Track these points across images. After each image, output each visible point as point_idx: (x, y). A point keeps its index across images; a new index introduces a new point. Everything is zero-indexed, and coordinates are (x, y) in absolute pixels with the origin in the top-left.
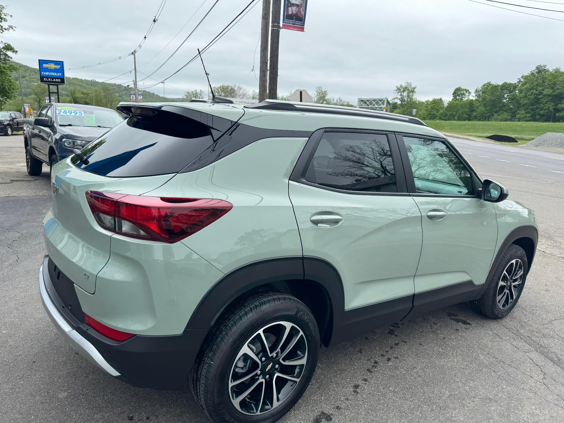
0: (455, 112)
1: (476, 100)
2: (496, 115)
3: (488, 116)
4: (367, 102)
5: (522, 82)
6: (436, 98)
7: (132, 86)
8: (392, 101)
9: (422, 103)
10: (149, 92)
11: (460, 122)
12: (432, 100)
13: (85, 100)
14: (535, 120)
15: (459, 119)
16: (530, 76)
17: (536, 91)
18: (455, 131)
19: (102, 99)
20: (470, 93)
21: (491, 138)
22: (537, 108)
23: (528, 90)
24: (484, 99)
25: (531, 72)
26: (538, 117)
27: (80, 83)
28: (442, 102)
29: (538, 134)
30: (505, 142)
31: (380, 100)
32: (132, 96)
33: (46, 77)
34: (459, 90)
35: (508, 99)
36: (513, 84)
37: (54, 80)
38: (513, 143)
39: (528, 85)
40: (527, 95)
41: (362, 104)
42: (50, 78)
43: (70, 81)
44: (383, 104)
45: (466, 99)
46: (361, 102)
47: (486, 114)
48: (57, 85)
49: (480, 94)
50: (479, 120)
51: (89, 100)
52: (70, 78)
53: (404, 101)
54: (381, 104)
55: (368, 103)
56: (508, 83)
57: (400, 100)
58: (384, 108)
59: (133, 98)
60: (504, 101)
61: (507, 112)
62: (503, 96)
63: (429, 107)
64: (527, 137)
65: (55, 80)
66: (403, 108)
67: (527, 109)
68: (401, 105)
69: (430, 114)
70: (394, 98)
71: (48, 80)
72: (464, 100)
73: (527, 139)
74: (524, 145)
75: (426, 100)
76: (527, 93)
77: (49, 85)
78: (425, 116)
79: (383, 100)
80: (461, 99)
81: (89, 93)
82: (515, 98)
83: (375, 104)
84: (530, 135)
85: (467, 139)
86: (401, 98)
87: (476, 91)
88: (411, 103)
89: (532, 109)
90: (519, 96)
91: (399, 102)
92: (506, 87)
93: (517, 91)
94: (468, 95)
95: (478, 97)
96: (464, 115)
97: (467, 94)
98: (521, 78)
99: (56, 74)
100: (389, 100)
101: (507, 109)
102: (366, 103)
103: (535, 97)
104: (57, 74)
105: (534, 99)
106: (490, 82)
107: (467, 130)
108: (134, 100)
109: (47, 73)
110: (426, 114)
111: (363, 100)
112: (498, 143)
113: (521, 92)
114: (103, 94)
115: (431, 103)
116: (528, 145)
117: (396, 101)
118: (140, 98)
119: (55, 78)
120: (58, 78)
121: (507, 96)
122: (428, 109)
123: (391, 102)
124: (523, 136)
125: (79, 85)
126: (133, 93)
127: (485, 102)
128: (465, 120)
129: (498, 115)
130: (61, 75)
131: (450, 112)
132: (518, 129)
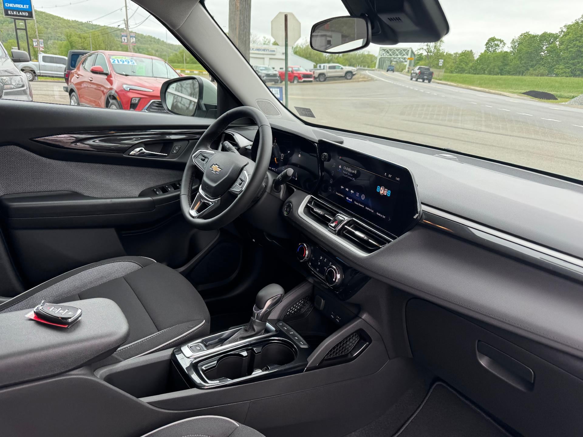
0: (486, 65)
1: (511, 52)
2: (531, 69)
3: (523, 71)
4: (389, 51)
5: (564, 32)
6: (466, 50)
7: (123, 26)
8: (417, 51)
9: (450, 55)
10: (154, 37)
11: (492, 76)
12: (461, 52)
13: (82, 44)
14: (575, 76)
15: (490, 73)
16: (574, 25)
17: (580, 42)
18: (485, 86)
19: (101, 43)
20: (504, 44)
21: (528, 94)
22: (579, 63)
23: (570, 41)
24: (519, 51)
25: (575, 20)
26: (578, 73)
27: (80, 26)
28: (472, 54)
29: (579, 91)
30: (543, 99)
31: (404, 50)
32: (123, 38)
33: (11, 10)
34: (493, 39)
35: (546, 52)
36: (554, 34)
37: (21, 14)
38: (553, 101)
39: (571, 36)
40: (569, 47)
41: (384, 54)
42: (15, 11)
43: (69, 24)
44: (407, 55)
45: (500, 50)
46: (383, 51)
47: (520, 68)
48: (25, 20)
49: (516, 45)
50: (513, 74)
51: (87, 45)
52: (69, 20)
53: (431, 52)
54: (405, 54)
55: (390, 53)
56: (548, 33)
57: (426, 51)
58: (408, 59)
59: (124, 41)
60: (542, 53)
61: (544, 66)
62: (542, 48)
63: (458, 60)
64: (566, 94)
66: (429, 60)
67: (567, 63)
68: (427, 56)
69: (458, 67)
70: (419, 48)
71: (13, 13)
72: (497, 52)
73: (567, 96)
74: (567, 103)
75: (455, 52)
76: (569, 45)
77: (15, 19)
78: (452, 70)
79: (407, 50)
80: (494, 51)
81: (87, 38)
82: (555, 50)
83: (398, 54)
84: (570, 92)
85: (500, 95)
86: (427, 49)
87: (513, 42)
88: (438, 54)
89: (574, 64)
90: (559, 48)
91: (425, 53)
92: (546, 37)
93: (558, 43)
94: (503, 47)
95: (513, 49)
96: (495, 70)
97: (501, 45)
98: (563, 28)
100: (414, 50)
101: (544, 62)
102: (388, 53)
103: (577, 49)
104: (23, 6)
105: (576, 51)
106: (529, 32)
107: (499, 85)
108: (126, 43)
109: (11, 5)
110: (454, 68)
111: (385, 49)
112: (537, 99)
113: (561, 43)
114: (101, 38)
115: (460, 55)
116: (571, 103)
117: (421, 52)
118: (133, 40)
119: (22, 11)
120: (25, 12)
121: (547, 48)
122: (457, 61)
123: (416, 53)
124: (563, 94)
125: (79, 28)
126: (124, 35)
127: (520, 55)
128: (496, 75)
129: (535, 70)
130: (28, 8)
131: (480, 66)
132: (557, 85)
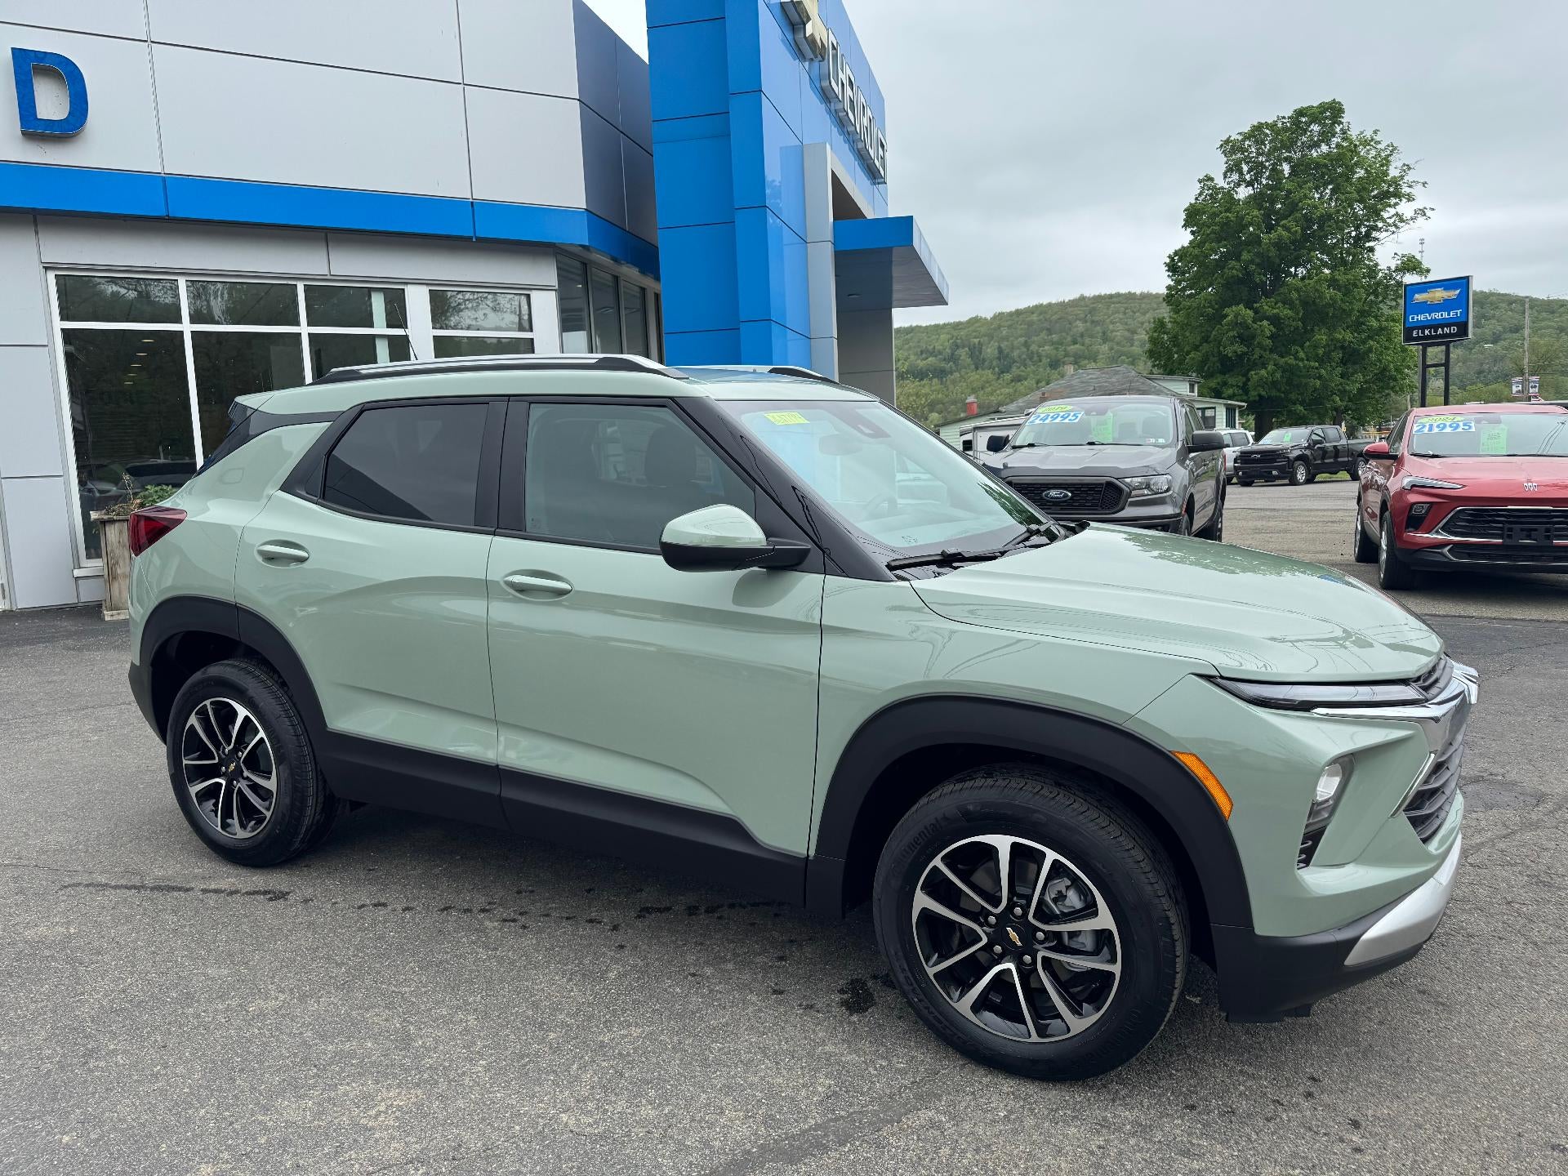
33: (1418, 328)
37: (1440, 331)
42: (1429, 327)
48: (1447, 345)
65: (1443, 331)
71: (1423, 333)
77: (1425, 347)
99: (1445, 315)
104: (1449, 314)
109: (1421, 317)
119: (1442, 326)
120: (1449, 325)
130: (1459, 315)
